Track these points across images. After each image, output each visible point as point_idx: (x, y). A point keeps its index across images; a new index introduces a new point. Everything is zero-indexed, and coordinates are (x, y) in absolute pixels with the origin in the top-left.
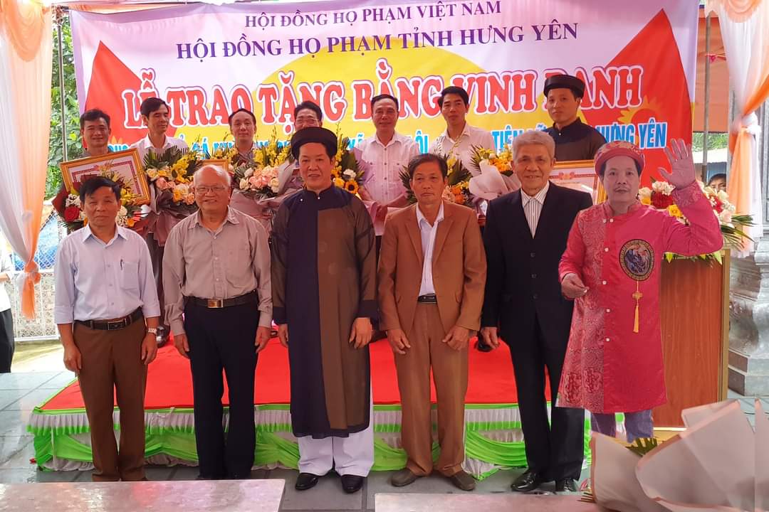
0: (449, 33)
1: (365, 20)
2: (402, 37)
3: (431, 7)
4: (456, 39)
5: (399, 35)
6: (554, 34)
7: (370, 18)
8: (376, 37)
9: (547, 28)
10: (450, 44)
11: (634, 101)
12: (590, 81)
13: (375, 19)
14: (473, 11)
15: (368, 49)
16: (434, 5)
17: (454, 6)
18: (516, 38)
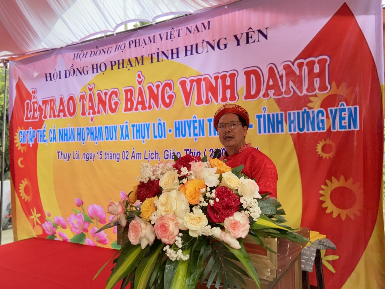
0: (177, 49)
1: (130, 47)
2: (150, 56)
3: (167, 33)
4: (182, 53)
5: (149, 55)
6: (250, 39)
7: (133, 45)
8: (136, 58)
9: (245, 35)
10: (178, 57)
11: (323, 88)
12: (280, 74)
13: (136, 46)
14: (192, 32)
15: (132, 66)
16: (169, 31)
17: (181, 30)
18: (222, 46)
